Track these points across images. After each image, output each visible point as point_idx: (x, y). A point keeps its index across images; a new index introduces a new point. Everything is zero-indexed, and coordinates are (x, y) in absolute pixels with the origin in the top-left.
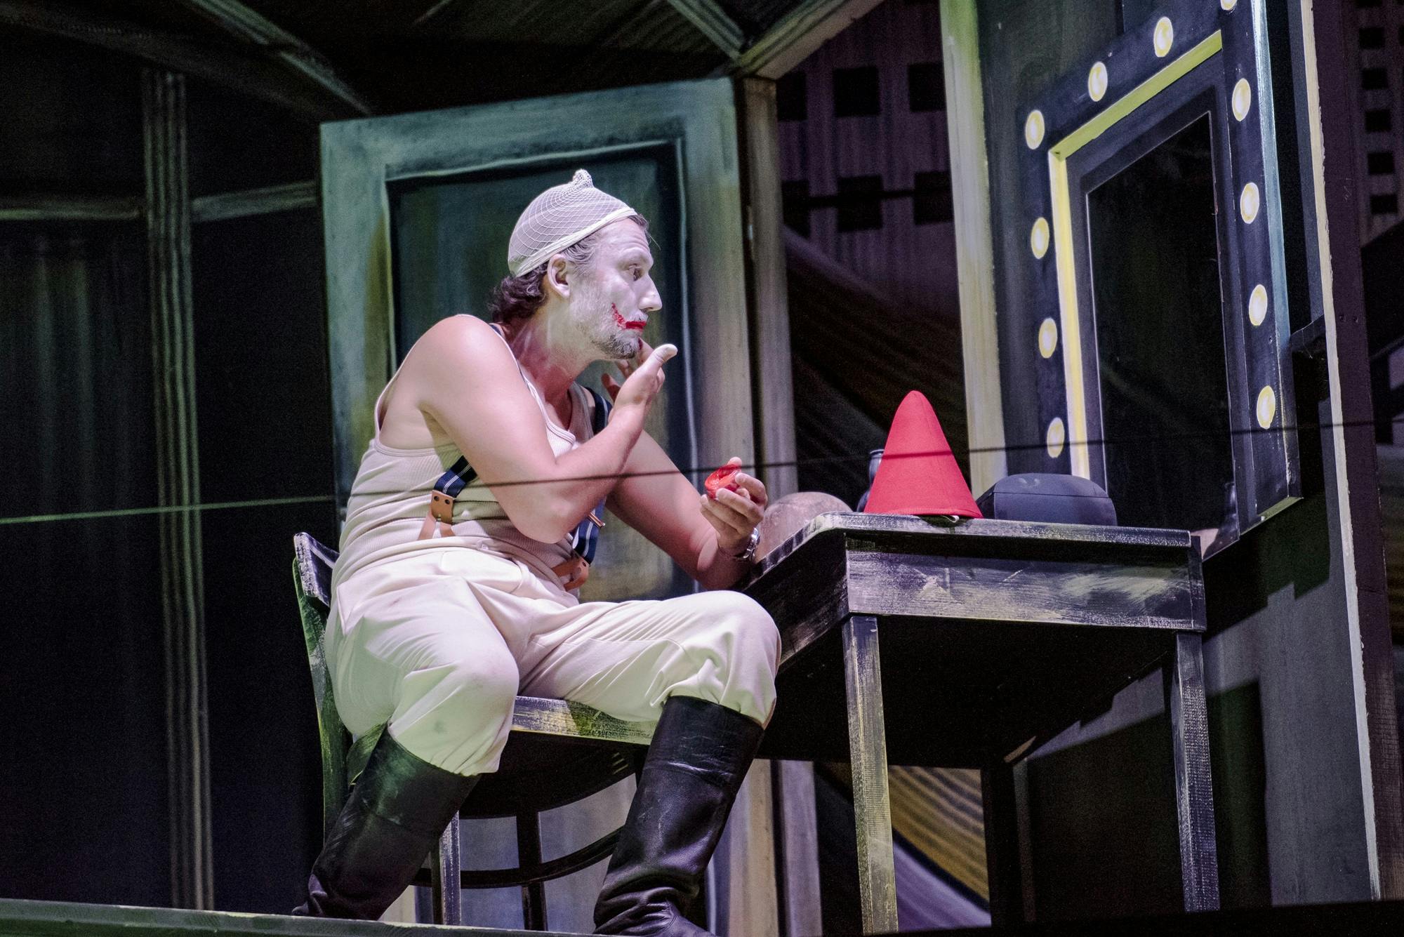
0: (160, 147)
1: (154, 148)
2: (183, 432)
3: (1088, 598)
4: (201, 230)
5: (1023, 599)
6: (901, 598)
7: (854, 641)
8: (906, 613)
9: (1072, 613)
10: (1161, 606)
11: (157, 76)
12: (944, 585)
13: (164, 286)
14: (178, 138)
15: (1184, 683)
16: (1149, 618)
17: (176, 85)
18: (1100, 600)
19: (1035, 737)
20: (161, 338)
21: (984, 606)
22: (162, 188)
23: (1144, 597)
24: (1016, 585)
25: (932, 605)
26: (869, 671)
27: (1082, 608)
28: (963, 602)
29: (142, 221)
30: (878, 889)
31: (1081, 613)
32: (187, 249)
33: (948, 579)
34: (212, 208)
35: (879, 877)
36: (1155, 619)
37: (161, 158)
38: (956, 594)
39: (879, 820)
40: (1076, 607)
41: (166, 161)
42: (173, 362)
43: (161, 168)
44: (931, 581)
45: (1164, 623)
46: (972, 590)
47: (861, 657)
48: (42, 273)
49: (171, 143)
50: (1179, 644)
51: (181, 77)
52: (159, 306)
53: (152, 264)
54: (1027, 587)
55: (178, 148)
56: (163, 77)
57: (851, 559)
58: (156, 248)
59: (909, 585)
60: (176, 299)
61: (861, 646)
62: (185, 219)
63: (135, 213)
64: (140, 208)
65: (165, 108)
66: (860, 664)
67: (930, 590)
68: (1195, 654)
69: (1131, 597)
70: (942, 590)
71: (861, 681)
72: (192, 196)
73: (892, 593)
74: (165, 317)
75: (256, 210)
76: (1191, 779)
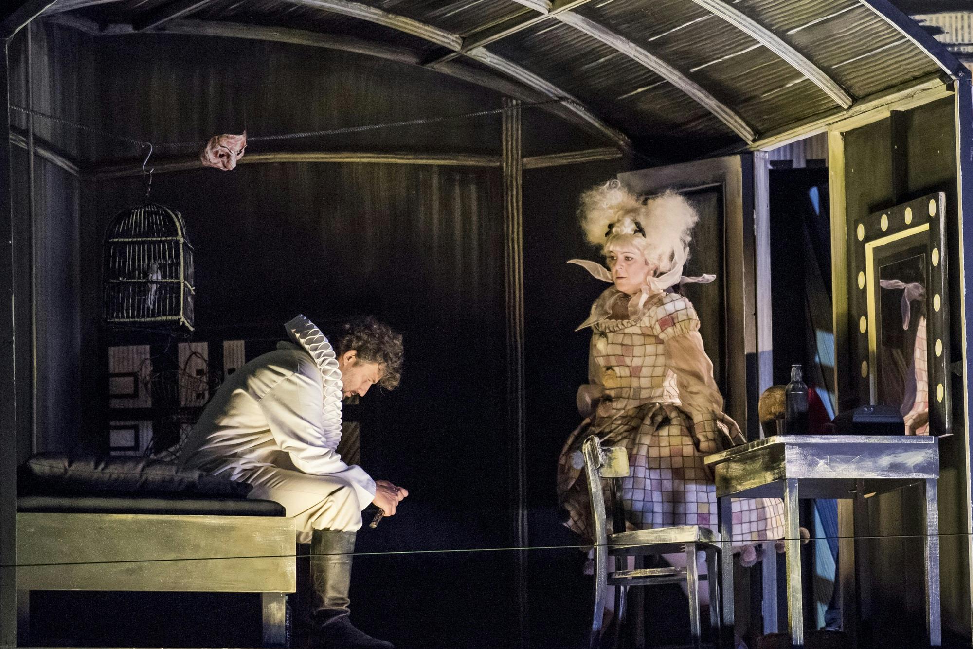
0: (510, 133)
1: (507, 134)
2: (517, 266)
3: (889, 466)
4: (526, 172)
5: (861, 468)
6: (808, 471)
7: (788, 490)
8: (810, 477)
9: (881, 473)
10: (920, 468)
11: (509, 101)
12: (827, 464)
13: (509, 199)
14: (517, 130)
15: (929, 501)
16: (914, 474)
17: (517, 105)
18: (894, 467)
19: (874, 493)
20: (508, 221)
21: (844, 472)
22: (510, 153)
23: (913, 465)
24: (858, 462)
25: (821, 473)
26: (794, 502)
27: (886, 471)
28: (835, 471)
29: (501, 168)
30: (794, 596)
31: (885, 473)
32: (520, 182)
33: (829, 461)
34: (532, 163)
35: (794, 591)
36: (917, 474)
37: (509, 139)
38: (832, 468)
39: (796, 567)
40: (883, 470)
41: (512, 140)
42: (513, 232)
43: (510, 143)
44: (821, 462)
45: (921, 476)
46: (838, 465)
47: (790, 496)
48: (457, 190)
49: (514, 132)
50: (927, 484)
51: (519, 102)
52: (507, 206)
53: (505, 188)
54: (863, 463)
55: (517, 134)
56: (511, 102)
57: (787, 454)
58: (507, 180)
59: (812, 464)
60: (515, 205)
61: (790, 492)
62: (519, 168)
63: (498, 164)
64: (500, 161)
65: (512, 115)
66: (790, 500)
67: (821, 466)
68: (934, 488)
69: (908, 465)
70: (826, 466)
71: (790, 507)
72: (523, 157)
73: (805, 468)
74: (510, 212)
75: (550, 164)
76: (930, 543)
